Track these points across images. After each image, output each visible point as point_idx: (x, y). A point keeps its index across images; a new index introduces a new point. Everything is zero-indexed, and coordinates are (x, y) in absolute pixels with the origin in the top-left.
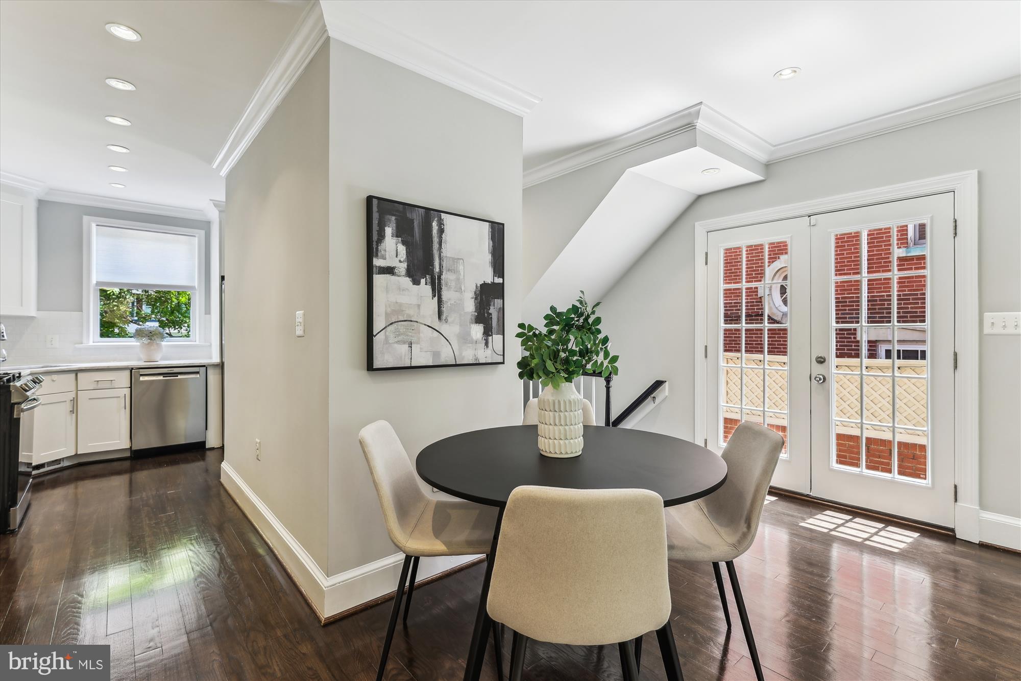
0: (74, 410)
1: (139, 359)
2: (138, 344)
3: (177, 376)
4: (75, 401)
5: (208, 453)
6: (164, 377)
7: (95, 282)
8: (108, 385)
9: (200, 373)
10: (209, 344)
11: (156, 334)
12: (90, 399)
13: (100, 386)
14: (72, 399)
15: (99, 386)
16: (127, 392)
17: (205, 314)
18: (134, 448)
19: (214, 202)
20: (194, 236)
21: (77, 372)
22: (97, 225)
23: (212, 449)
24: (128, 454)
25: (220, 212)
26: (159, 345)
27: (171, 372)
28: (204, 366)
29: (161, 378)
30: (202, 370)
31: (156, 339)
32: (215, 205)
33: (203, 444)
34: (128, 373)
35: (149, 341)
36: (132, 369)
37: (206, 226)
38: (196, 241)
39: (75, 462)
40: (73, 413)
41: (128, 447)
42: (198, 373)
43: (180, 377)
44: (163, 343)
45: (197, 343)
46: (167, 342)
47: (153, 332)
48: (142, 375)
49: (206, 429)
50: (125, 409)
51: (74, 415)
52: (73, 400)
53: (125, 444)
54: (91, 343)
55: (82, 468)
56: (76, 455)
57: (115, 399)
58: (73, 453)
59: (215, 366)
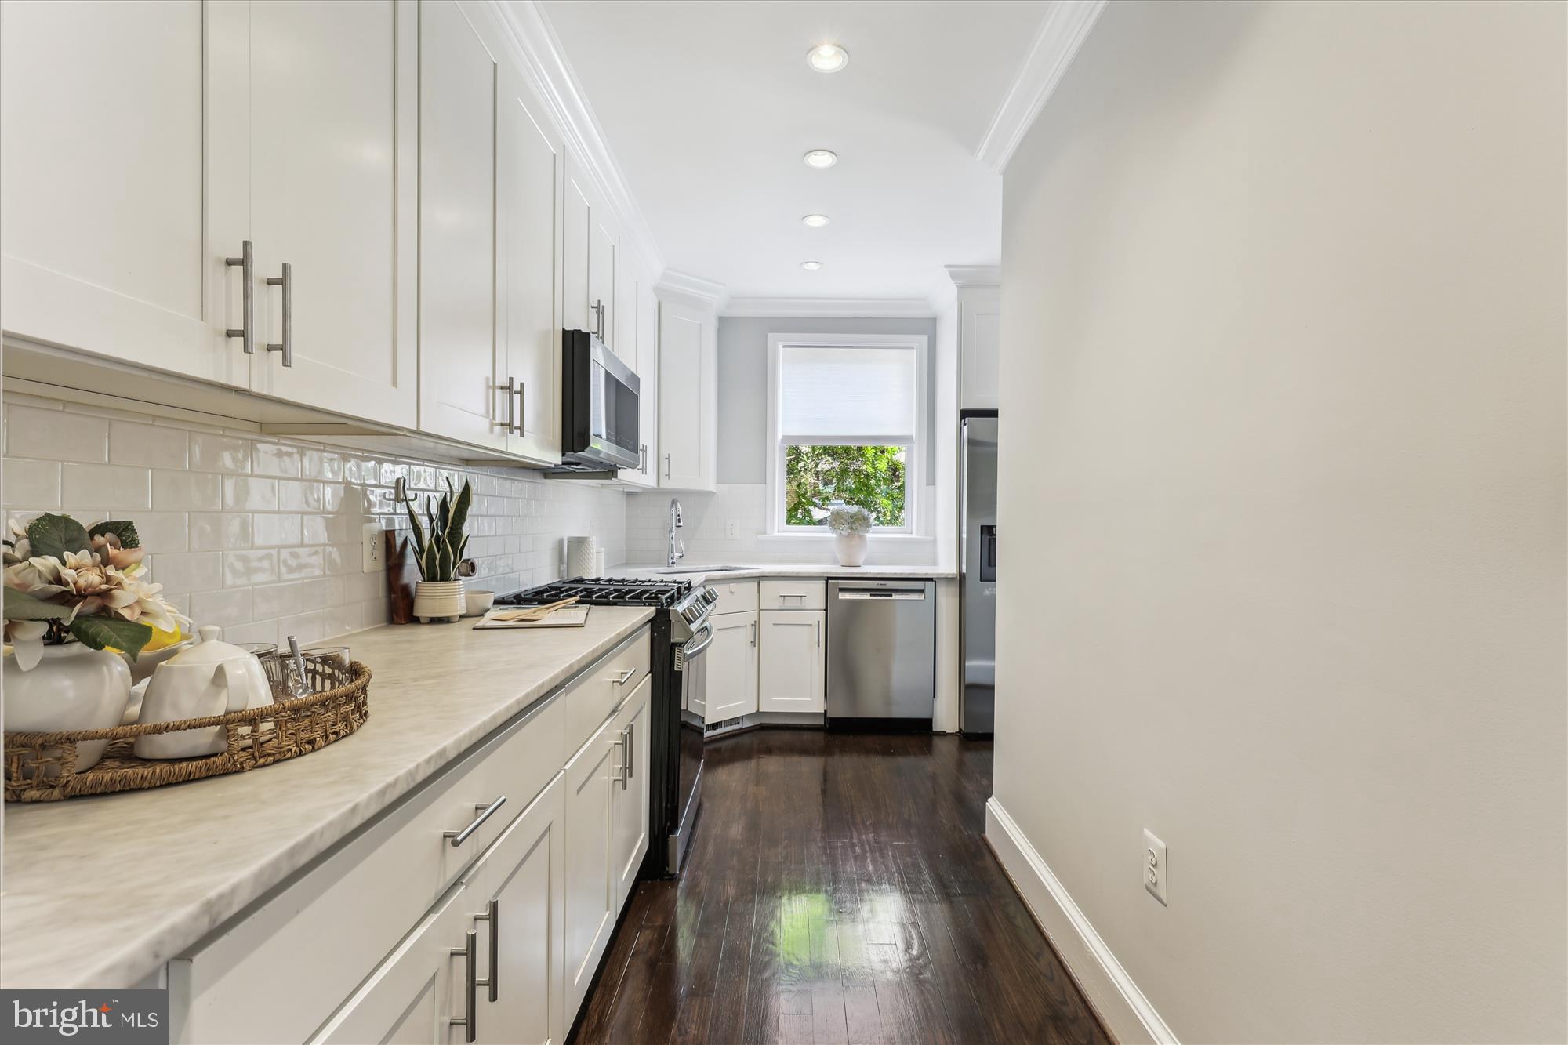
0: (755, 643)
1: (835, 561)
2: (834, 535)
3: (891, 596)
4: (756, 625)
5: (937, 741)
6: (871, 595)
7: (780, 437)
8: (797, 605)
9: (926, 591)
10: (933, 538)
11: (858, 520)
12: (774, 624)
13: (788, 605)
14: (753, 623)
15: (786, 604)
16: (820, 616)
17: (927, 485)
18: (828, 715)
19: (951, 269)
20: (912, 348)
21: (759, 579)
22: (785, 347)
23: (943, 734)
24: (821, 722)
25: (960, 287)
26: (862, 538)
27: (883, 587)
28: (931, 579)
29: (867, 596)
30: (930, 585)
31: (859, 528)
32: (953, 276)
33: (928, 722)
34: (821, 585)
35: (849, 531)
36: (829, 578)
37: (929, 327)
38: (913, 355)
39: (757, 722)
40: (755, 646)
41: (822, 711)
42: (922, 591)
43: (895, 597)
44: (868, 536)
45: (914, 536)
46: (873, 533)
47: (855, 515)
48: (842, 590)
49: (934, 697)
50: (819, 646)
51: (756, 648)
52: (755, 625)
53: (818, 707)
54: (776, 534)
55: (764, 734)
56: (758, 713)
57: (806, 628)
58: (754, 711)
59: (948, 580)
